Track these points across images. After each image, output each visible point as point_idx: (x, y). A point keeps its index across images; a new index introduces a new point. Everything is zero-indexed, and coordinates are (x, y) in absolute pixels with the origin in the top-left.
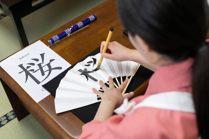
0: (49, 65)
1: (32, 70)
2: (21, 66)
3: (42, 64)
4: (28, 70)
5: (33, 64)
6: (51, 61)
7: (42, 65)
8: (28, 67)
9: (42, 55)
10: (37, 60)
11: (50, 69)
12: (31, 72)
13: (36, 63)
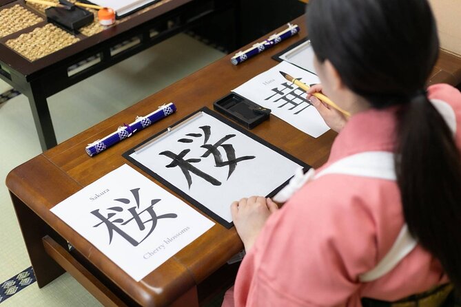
0: (150, 210)
1: (120, 221)
2: (96, 213)
3: (136, 209)
4: (111, 220)
5: (120, 209)
6: (154, 202)
7: (138, 211)
8: (110, 215)
9: (135, 192)
10: (127, 201)
11: (155, 219)
12: (118, 225)
13: (125, 207)
